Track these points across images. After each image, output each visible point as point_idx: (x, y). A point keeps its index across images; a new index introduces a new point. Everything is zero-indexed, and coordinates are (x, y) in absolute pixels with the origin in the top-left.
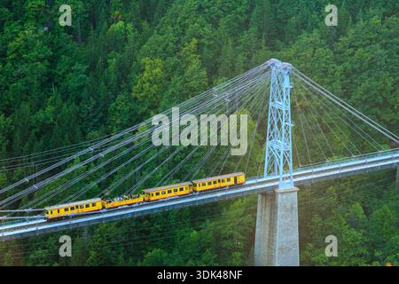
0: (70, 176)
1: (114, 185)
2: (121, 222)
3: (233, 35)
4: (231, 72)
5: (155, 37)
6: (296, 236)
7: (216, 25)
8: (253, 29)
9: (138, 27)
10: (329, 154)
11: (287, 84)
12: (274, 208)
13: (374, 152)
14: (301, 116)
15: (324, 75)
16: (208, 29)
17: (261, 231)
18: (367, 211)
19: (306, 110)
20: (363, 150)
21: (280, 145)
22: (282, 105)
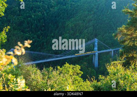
0: (71, 52)
1: (76, 53)
2: (77, 57)
3: (91, 35)
4: (90, 40)
5: (81, 36)
6: (98, 59)
7: (89, 34)
8: (93, 35)
9: (80, 34)
10: (102, 50)
11: (97, 41)
12: (95, 56)
13: (107, 50)
14: (99, 45)
15: (101, 41)
16: (88, 35)
17: (94, 58)
18: (106, 56)
19: (99, 44)
20: (106, 49)
21: (96, 48)
22: (96, 44)
